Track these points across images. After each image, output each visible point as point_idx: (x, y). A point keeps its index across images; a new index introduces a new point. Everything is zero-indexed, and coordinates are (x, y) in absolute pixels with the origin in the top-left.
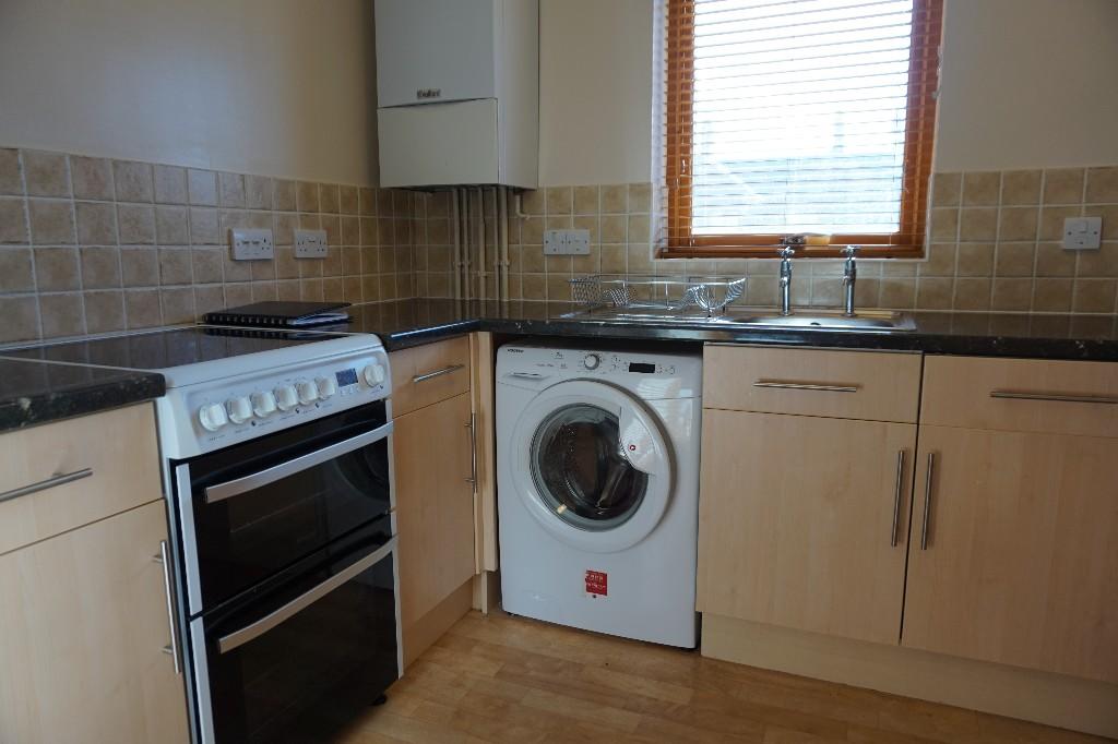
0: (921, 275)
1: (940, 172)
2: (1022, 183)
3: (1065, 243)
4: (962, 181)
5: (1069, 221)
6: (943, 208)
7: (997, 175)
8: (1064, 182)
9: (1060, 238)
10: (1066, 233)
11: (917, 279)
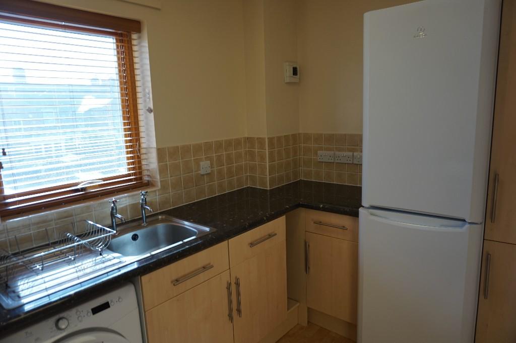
0: (159, 195)
1: (159, 147)
2: (186, 150)
3: (202, 172)
4: (167, 150)
5: (202, 163)
6: (162, 164)
7: (178, 147)
8: (198, 148)
9: (200, 170)
10: (201, 168)
11: (157, 197)
